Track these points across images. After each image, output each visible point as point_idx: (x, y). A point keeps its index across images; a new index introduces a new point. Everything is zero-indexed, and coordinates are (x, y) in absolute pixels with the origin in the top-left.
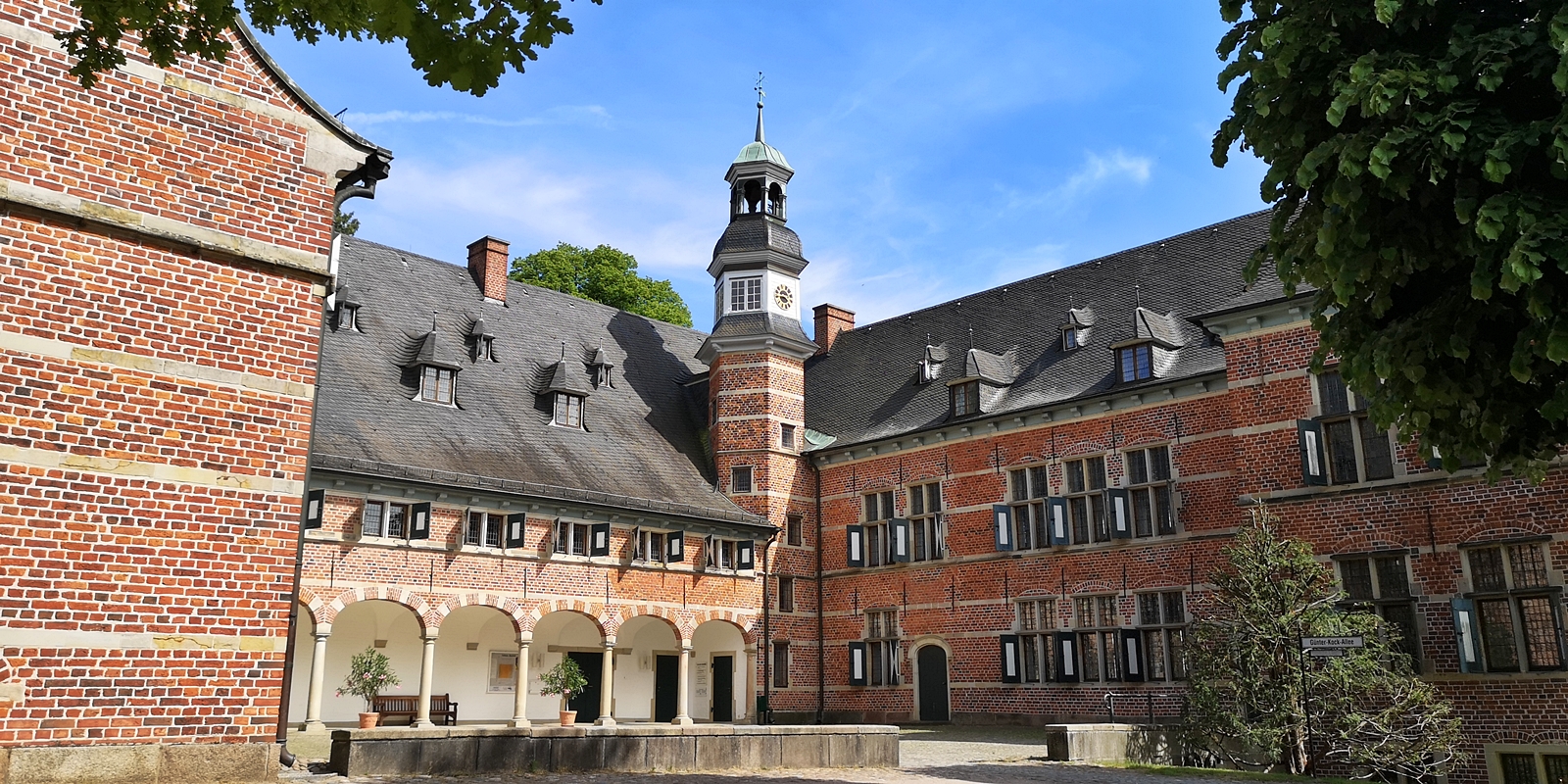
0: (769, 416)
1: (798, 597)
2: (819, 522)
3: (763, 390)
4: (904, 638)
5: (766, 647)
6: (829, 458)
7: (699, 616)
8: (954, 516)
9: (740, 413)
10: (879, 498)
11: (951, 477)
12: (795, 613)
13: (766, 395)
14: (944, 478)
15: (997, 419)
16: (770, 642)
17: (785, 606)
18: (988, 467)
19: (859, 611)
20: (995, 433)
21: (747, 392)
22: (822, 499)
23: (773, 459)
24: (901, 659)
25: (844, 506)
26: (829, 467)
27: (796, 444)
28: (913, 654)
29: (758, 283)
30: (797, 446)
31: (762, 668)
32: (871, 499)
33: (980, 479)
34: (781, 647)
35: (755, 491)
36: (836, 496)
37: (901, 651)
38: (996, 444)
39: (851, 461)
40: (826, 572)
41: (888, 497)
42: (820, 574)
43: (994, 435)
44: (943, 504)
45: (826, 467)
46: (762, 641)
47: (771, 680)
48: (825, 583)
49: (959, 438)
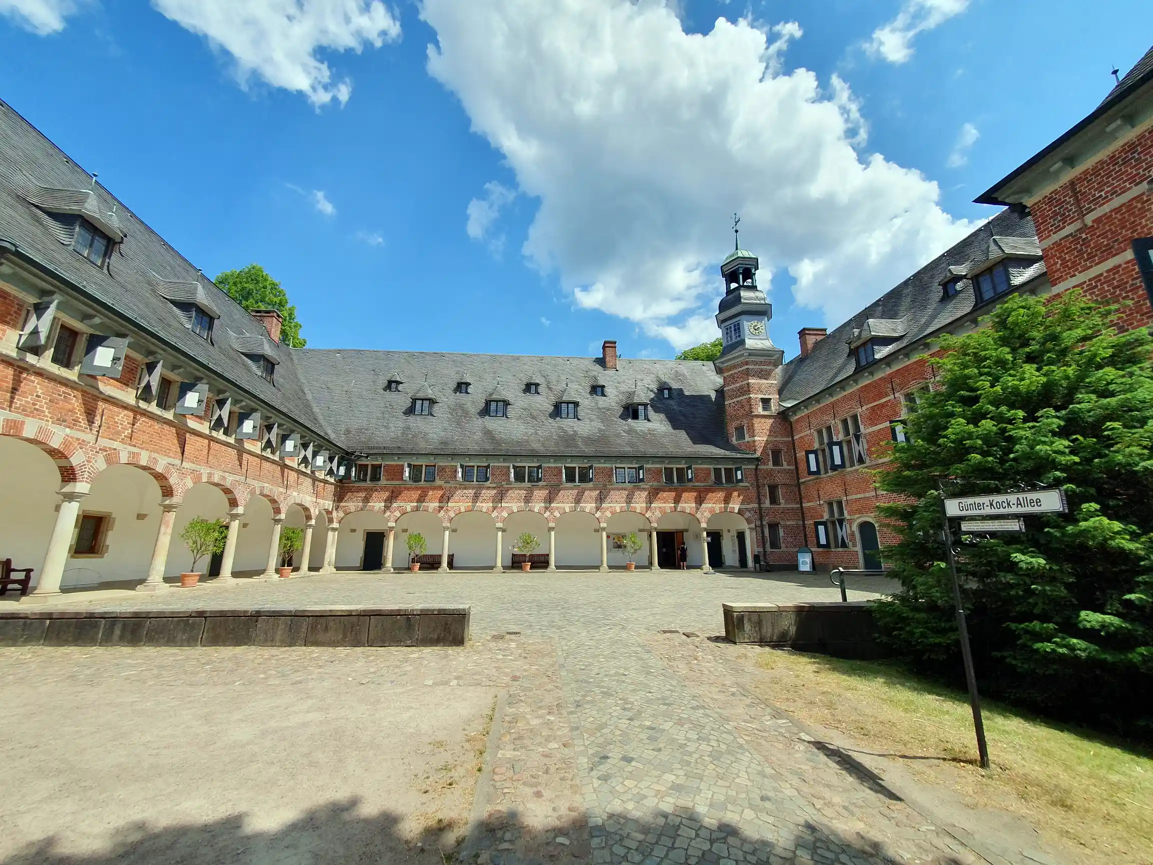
0: (751, 396)
1: (783, 497)
2: (795, 451)
3: (746, 382)
4: (848, 517)
5: (762, 526)
6: (795, 413)
7: (711, 510)
8: (870, 434)
9: (736, 397)
10: (824, 430)
11: (864, 408)
12: (782, 506)
13: (748, 384)
14: (860, 410)
15: (887, 360)
16: (764, 523)
17: (774, 500)
18: (887, 395)
19: (822, 502)
20: (888, 371)
21: (738, 385)
22: (795, 438)
23: (756, 421)
24: (849, 531)
25: (806, 439)
26: (796, 418)
27: (773, 408)
28: (855, 527)
29: (739, 324)
30: (774, 408)
31: (760, 538)
32: (820, 432)
33: (883, 406)
34: (773, 527)
35: (747, 439)
36: (802, 435)
37: (848, 526)
38: (890, 379)
39: (806, 412)
40: (801, 480)
41: (829, 429)
42: (798, 482)
43: (888, 373)
44: (862, 427)
45: (794, 419)
46: (758, 523)
47: (768, 545)
48: (802, 487)
49: (865, 381)
